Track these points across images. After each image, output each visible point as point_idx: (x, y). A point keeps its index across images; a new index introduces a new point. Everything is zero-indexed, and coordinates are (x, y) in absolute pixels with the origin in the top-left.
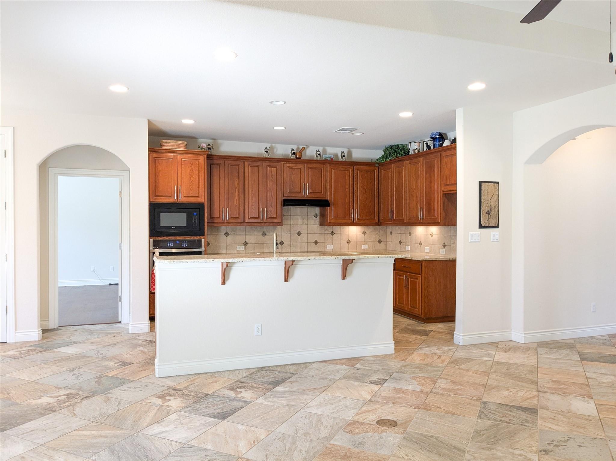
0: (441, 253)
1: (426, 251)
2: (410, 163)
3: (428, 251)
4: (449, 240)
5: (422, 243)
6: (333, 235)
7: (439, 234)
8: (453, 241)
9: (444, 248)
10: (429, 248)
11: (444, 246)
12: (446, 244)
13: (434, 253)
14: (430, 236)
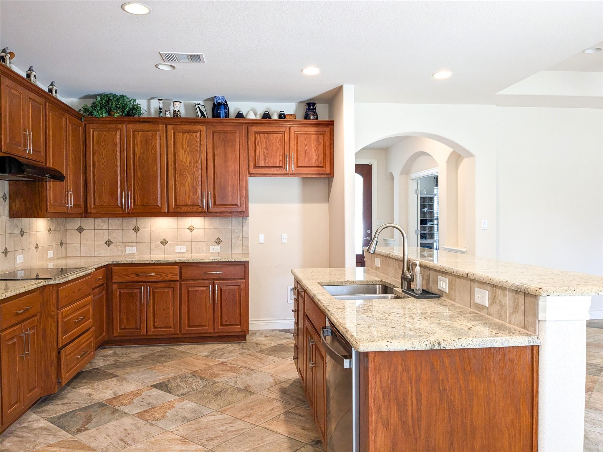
0: (211, 251)
1: (177, 251)
2: (174, 129)
3: (184, 251)
4: (228, 234)
5: (167, 240)
6: (22, 235)
7: (208, 227)
8: (235, 234)
9: (218, 245)
10: (185, 246)
11: (218, 242)
12: (222, 239)
13: (197, 253)
14: (188, 231)
